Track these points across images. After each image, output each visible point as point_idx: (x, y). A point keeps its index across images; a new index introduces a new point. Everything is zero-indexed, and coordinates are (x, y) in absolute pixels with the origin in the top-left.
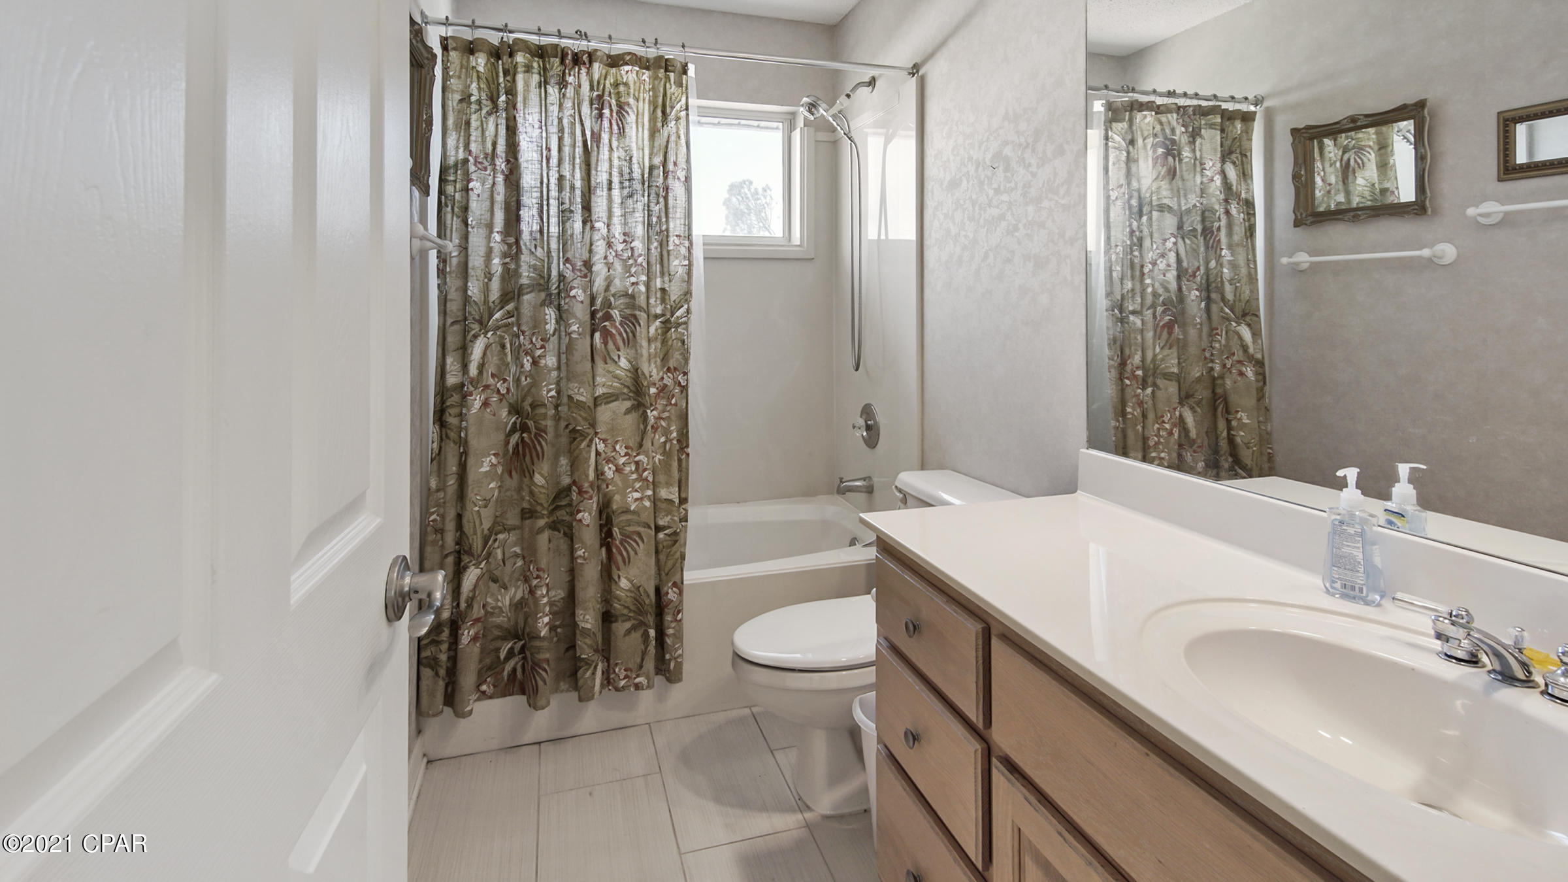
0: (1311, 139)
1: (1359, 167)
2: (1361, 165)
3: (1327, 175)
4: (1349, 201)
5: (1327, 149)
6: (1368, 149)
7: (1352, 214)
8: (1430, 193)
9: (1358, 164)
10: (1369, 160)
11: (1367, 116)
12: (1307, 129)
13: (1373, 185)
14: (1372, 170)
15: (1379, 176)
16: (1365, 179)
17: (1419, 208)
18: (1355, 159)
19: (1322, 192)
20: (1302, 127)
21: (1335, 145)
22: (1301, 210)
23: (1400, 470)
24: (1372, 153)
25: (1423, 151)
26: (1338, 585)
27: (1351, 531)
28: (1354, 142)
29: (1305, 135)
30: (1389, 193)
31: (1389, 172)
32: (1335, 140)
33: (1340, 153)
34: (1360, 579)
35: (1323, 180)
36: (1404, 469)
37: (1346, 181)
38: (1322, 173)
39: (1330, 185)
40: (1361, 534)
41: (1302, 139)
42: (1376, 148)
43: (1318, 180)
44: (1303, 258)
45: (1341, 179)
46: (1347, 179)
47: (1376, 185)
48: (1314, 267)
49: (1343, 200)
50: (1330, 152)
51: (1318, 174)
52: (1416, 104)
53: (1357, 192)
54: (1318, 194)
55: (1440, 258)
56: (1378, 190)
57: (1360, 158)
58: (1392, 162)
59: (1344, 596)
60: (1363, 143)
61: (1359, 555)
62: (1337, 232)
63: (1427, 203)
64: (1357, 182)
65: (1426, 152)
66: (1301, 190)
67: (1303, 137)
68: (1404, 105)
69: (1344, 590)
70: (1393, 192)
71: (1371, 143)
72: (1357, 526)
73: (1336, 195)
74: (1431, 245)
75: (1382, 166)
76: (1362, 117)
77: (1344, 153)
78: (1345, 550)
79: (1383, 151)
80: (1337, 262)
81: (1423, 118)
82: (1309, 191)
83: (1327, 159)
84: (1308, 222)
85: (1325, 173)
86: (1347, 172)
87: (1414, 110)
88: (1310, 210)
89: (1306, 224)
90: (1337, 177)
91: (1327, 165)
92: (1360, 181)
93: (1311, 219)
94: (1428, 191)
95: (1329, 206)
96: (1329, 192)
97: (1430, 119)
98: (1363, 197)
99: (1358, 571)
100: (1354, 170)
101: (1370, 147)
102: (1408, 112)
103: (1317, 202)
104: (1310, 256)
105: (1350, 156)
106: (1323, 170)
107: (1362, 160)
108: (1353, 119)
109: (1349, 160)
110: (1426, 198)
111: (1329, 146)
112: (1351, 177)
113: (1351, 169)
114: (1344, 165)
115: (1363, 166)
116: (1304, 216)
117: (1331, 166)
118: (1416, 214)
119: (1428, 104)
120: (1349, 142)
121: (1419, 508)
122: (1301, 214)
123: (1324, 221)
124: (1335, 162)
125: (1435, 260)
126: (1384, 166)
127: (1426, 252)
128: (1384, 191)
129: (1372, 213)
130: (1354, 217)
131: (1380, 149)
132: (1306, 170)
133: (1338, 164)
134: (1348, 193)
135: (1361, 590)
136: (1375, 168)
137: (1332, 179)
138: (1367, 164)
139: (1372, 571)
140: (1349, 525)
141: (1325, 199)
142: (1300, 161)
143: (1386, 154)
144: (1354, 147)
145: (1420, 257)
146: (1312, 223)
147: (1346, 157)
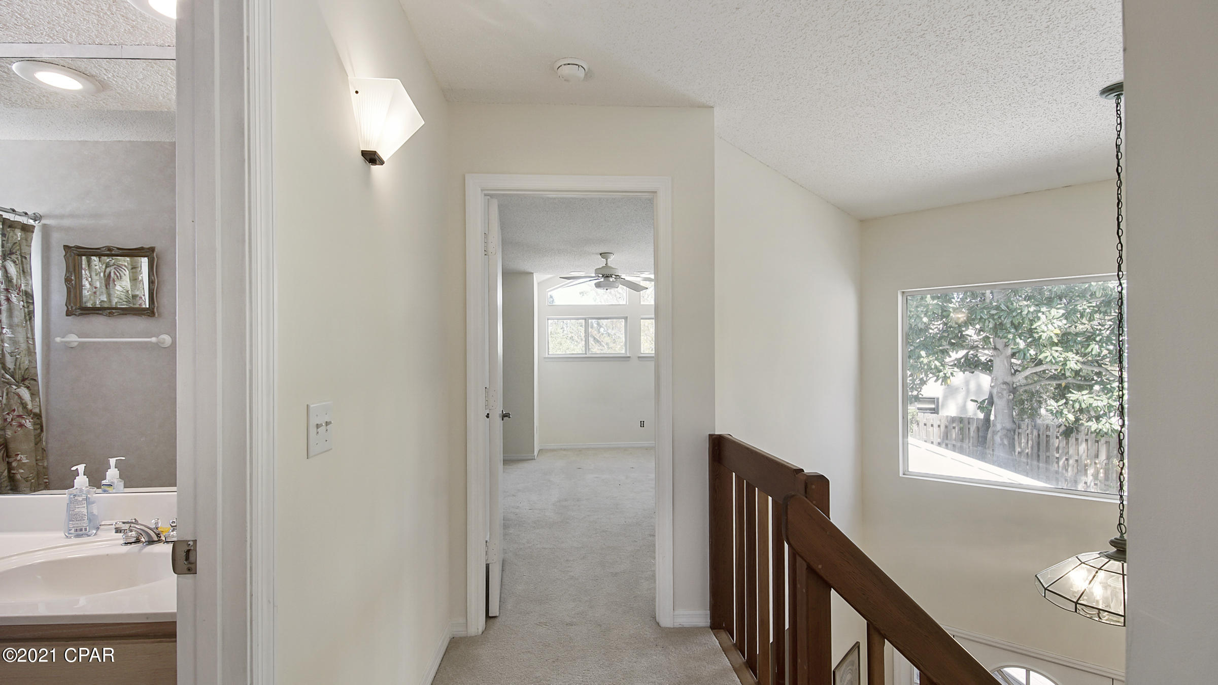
0: (81, 255)
1: (118, 278)
2: (119, 277)
3: (94, 281)
4: (110, 301)
5: (93, 263)
6: (124, 267)
7: (109, 311)
8: (157, 304)
9: (117, 276)
10: (125, 275)
11: (119, 249)
12: (77, 248)
13: (128, 291)
14: (127, 282)
15: (131, 286)
16: (122, 286)
17: (150, 312)
18: (114, 272)
19: (90, 293)
20: (73, 246)
21: (100, 261)
22: (72, 305)
23: (111, 462)
24: (128, 272)
25: (153, 278)
26: (73, 531)
27: (80, 499)
28: (113, 261)
29: (74, 252)
30: (138, 298)
31: (138, 284)
32: (99, 258)
33: (104, 267)
34: (85, 524)
35: (90, 284)
36: (112, 461)
37: (108, 287)
38: (90, 279)
39: (96, 288)
40: (87, 499)
41: (73, 254)
42: (130, 267)
43: (86, 283)
44: (73, 339)
45: (104, 285)
46: (109, 284)
47: (130, 292)
48: (82, 345)
49: (105, 300)
50: (96, 266)
51: (87, 280)
52: (149, 249)
53: (116, 295)
54: (86, 293)
55: (163, 343)
56: (131, 295)
57: (118, 272)
58: (140, 278)
59: (78, 536)
60: (120, 263)
61: (85, 511)
62: (98, 322)
63: (155, 310)
64: (116, 288)
65: (154, 279)
66: (72, 290)
67: (74, 253)
68: (142, 247)
69: (77, 533)
70: (141, 298)
71: (126, 264)
72: (83, 495)
73: (100, 295)
74: (157, 336)
75: (134, 280)
76: (115, 249)
77: (106, 267)
78: (77, 510)
79: (134, 270)
80: (99, 343)
81: (153, 258)
82: (78, 292)
83: (94, 270)
84: (77, 313)
85: (91, 279)
86: (108, 281)
87: (148, 252)
88: (78, 305)
89: (76, 315)
90: (101, 283)
91: (93, 274)
92: (118, 287)
93: (79, 312)
94: (156, 303)
95: (95, 303)
96: (95, 293)
97: (157, 260)
98: (121, 299)
99: (84, 520)
100: (114, 281)
101: (125, 266)
102: (144, 253)
103: (84, 300)
104: (79, 338)
105: (111, 270)
106: (91, 277)
107: (120, 274)
108: (109, 249)
109: (110, 273)
110: (154, 307)
111: (95, 261)
112: (111, 285)
113: (111, 279)
114: (106, 275)
115: (121, 278)
116: (74, 308)
117: (96, 275)
118: (149, 316)
119: (156, 250)
120: (110, 260)
121: (120, 480)
122: (72, 307)
123: (89, 314)
124: (100, 273)
125: (160, 344)
126: (134, 279)
127: (154, 340)
128: (134, 297)
129: (122, 312)
130: (110, 313)
131: (132, 269)
132: (75, 276)
133: (102, 274)
134: (109, 295)
135: (86, 529)
136: (128, 280)
137: (98, 285)
138: (124, 277)
139: (91, 518)
140: (79, 496)
141: (92, 297)
142: (71, 269)
143: (136, 272)
144: (114, 264)
145: (150, 342)
146: (81, 314)
147: (108, 270)
